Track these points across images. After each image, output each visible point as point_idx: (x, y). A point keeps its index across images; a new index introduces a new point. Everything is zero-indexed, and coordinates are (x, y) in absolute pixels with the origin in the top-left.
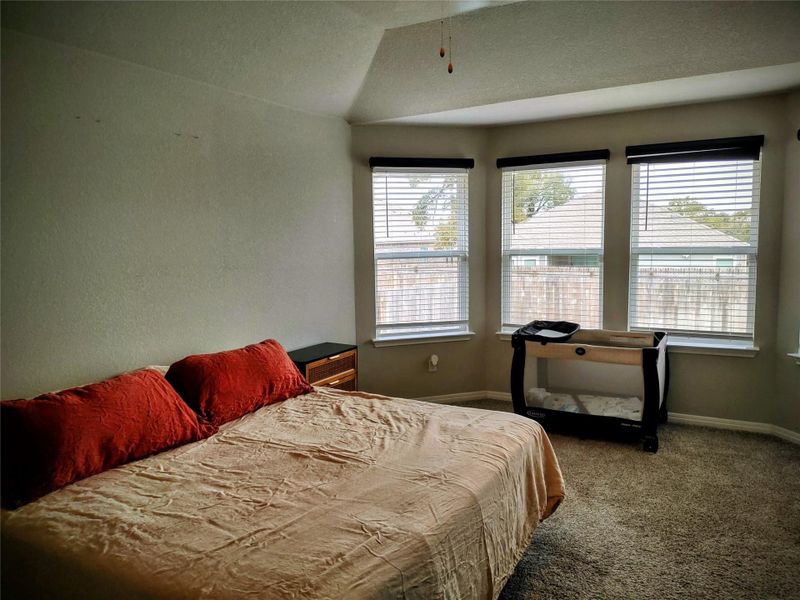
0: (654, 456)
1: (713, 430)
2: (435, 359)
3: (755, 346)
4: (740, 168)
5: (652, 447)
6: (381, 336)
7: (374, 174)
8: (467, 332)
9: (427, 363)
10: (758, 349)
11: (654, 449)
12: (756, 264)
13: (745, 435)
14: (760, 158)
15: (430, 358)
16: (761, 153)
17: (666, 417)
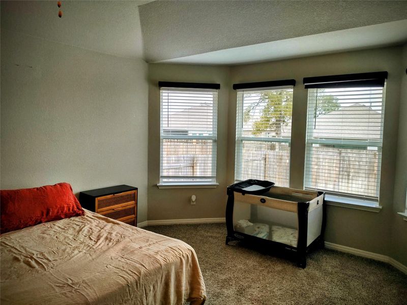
0: (302, 271)
1: (351, 256)
2: (194, 198)
3: (379, 205)
4: (373, 92)
5: (302, 265)
6: (163, 182)
7: (161, 91)
8: (215, 183)
9: (190, 200)
10: (381, 207)
11: (304, 267)
12: (381, 153)
13: (371, 262)
14: (385, 86)
15: (191, 197)
16: (385, 83)
17: (323, 244)
